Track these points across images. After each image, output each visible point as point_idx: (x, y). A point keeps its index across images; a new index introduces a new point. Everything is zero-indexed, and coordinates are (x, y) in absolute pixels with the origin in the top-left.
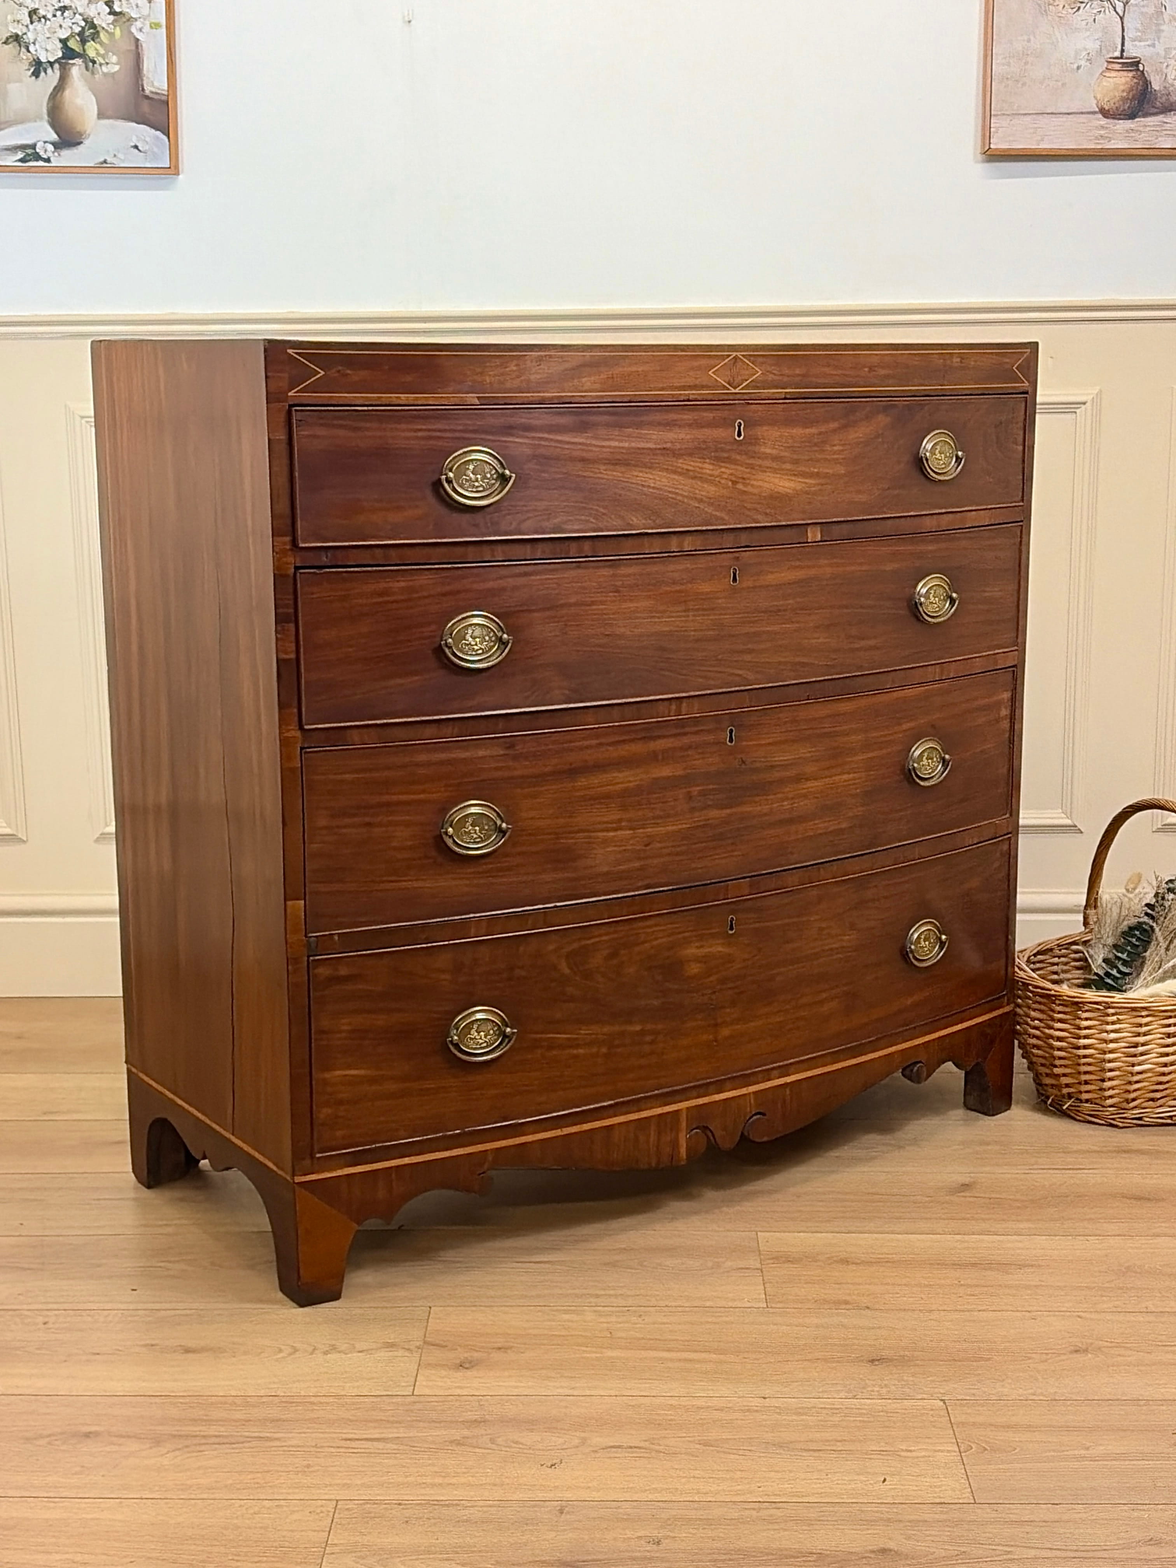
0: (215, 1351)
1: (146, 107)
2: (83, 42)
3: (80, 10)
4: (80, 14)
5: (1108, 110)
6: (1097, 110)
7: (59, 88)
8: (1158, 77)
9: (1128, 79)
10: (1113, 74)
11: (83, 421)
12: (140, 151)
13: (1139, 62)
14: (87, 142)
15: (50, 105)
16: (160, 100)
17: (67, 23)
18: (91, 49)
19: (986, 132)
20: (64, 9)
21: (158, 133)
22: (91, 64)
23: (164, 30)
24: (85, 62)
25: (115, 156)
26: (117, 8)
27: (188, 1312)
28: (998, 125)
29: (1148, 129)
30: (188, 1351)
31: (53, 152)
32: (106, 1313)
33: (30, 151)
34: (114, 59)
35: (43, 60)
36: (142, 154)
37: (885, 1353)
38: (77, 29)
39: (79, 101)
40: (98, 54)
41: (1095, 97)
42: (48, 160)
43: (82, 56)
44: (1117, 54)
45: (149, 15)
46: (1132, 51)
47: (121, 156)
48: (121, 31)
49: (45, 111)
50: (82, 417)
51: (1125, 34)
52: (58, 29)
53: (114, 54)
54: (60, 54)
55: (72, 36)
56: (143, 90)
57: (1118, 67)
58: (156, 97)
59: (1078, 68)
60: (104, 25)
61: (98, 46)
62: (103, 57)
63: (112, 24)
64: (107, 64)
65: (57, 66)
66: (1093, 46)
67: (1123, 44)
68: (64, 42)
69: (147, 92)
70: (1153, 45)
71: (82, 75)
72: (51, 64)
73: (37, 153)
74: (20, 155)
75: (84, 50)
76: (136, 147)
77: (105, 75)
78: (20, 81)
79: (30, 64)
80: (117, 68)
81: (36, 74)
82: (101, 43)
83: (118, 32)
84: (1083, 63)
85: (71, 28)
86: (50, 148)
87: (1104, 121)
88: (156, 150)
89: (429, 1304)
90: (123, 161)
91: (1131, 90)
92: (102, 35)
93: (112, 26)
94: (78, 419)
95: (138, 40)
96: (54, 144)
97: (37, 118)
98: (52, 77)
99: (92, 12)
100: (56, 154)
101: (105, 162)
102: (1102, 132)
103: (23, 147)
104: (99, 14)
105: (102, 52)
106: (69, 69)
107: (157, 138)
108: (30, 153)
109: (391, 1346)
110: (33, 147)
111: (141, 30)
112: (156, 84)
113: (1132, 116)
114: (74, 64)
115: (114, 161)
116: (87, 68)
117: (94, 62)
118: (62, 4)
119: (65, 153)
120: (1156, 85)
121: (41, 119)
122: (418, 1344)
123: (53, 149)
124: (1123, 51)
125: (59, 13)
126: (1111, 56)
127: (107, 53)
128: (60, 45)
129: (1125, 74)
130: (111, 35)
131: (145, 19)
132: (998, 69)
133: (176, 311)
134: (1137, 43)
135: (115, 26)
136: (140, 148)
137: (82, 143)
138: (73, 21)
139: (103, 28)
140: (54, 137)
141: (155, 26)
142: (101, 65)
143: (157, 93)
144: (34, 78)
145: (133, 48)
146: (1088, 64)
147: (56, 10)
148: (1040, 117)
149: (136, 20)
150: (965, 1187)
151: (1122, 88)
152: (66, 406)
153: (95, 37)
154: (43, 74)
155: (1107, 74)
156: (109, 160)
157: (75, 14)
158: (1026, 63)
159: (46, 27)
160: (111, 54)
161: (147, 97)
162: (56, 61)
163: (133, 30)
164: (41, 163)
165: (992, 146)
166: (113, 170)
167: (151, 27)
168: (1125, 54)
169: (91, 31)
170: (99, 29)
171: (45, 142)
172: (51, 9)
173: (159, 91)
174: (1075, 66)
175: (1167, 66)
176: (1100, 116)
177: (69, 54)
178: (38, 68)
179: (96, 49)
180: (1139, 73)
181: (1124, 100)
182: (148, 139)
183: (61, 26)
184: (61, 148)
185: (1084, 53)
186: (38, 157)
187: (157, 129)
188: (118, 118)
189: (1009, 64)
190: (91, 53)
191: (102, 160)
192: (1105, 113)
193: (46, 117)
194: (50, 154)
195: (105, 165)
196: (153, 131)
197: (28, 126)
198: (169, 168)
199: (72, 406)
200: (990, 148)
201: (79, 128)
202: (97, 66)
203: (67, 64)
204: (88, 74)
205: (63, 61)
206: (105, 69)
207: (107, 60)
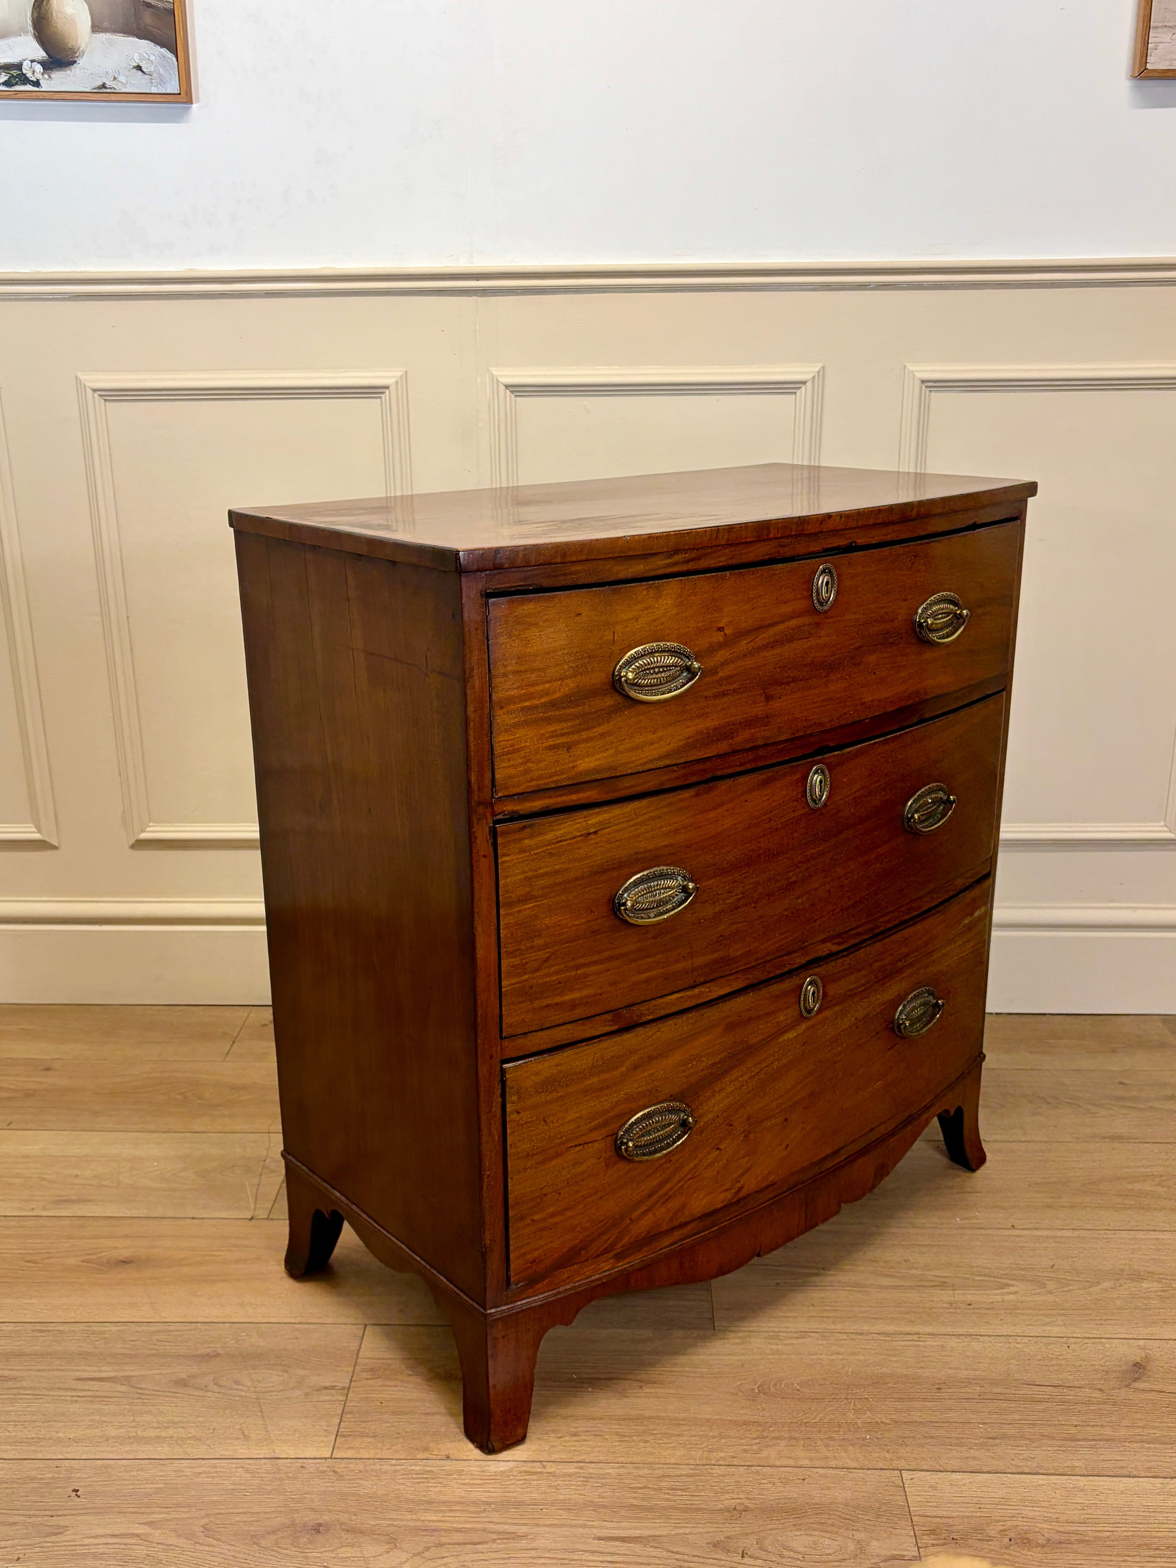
1: (148, 18)
11: (96, 395)
12: (143, 72)
14: (82, 62)
15: (36, 15)
16: (165, 9)
19: (1141, 48)
21: (164, 51)
25: (115, 78)
28: (1157, 40)
31: (43, 74)
33: (15, 72)
36: (146, 77)
39: (68, 9)
42: (37, 84)
47: (122, 79)
49: (30, 22)
50: (95, 390)
58: (159, 5)
73: (25, 75)
74: (4, 78)
76: (139, 68)
86: (38, 68)
88: (162, 71)
90: (125, 85)
94: (90, 392)
96: (42, 63)
97: (21, 31)
100: (46, 76)
101: (104, 86)
103: (6, 67)
107: (164, 56)
108: (15, 74)
110: (19, 66)
115: (113, 84)
119: (57, 75)
121: (26, 32)
123: (42, 71)
133: (195, 268)
136: (144, 70)
137: (75, 62)
140: (41, 54)
152: (76, 377)
156: (108, 84)
161: (149, 5)
164: (29, 88)
165: (1149, 66)
166: (113, 97)
171: (32, 61)
182: (152, 58)
184: (51, 69)
186: (25, 80)
187: (162, 46)
188: (115, 31)
191: (100, 83)
193: (31, 29)
194: (39, 76)
195: (104, 90)
196: (158, 47)
197: (11, 40)
198: (180, 94)
199: (83, 377)
200: (1146, 69)
201: (71, 44)
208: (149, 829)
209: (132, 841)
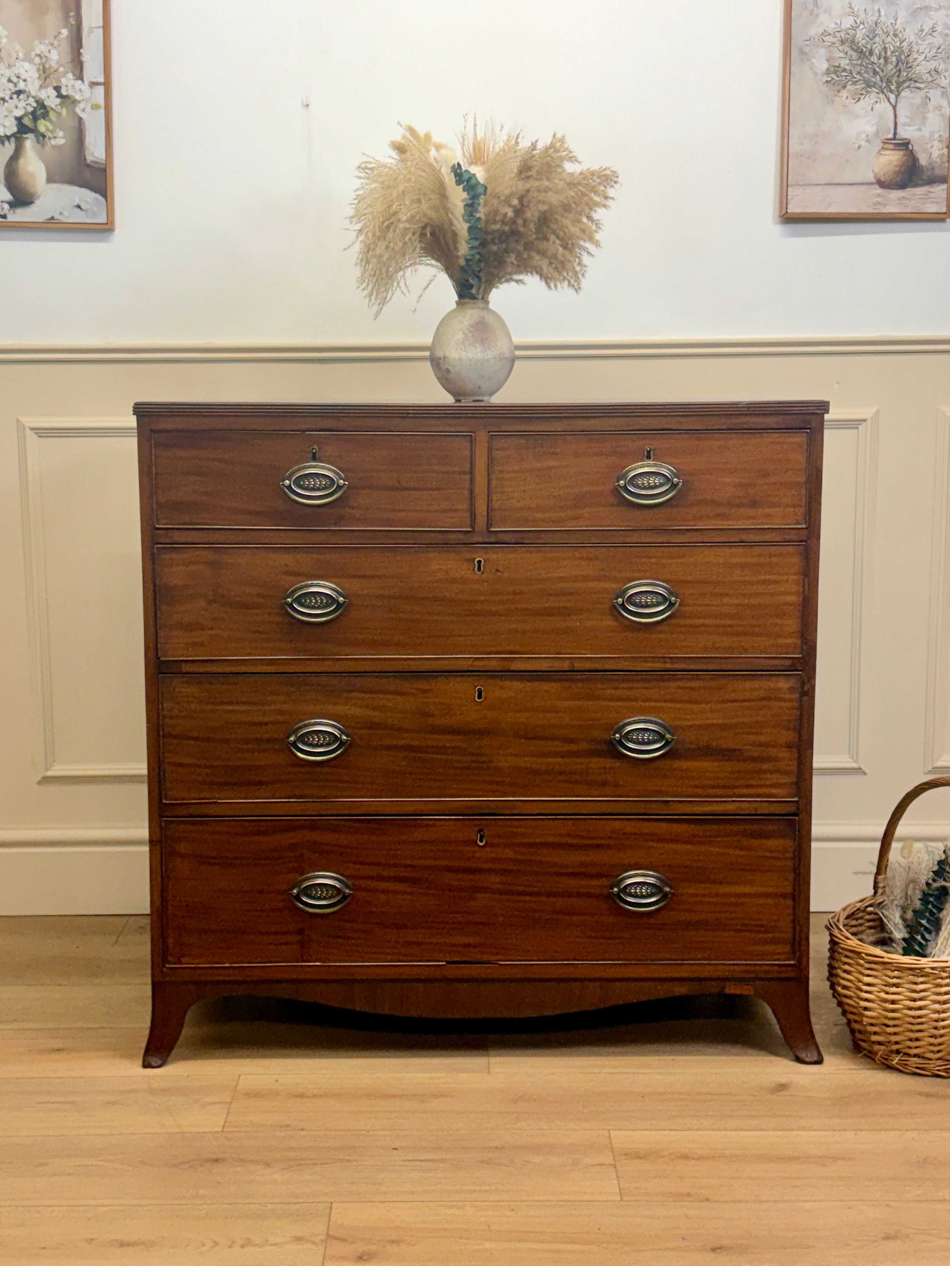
0: (147, 1245)
1: (87, 174)
2: (35, 119)
3: (33, 93)
4: (33, 97)
5: (884, 182)
6: (874, 181)
7: (15, 157)
8: (924, 155)
9: (900, 157)
10: (888, 152)
11: (32, 433)
12: (81, 209)
13: (908, 143)
14: (38, 203)
15: (7, 171)
16: (99, 168)
17: (22, 104)
18: (43, 126)
19: (783, 199)
20: (19, 93)
21: (97, 196)
22: (41, 138)
23: (102, 111)
24: (37, 136)
25: (61, 213)
26: (64, 92)
27: (122, 1208)
28: (793, 194)
29: (916, 197)
30: (122, 1244)
31: (9, 210)
32: (50, 1209)
34: (61, 134)
36: (83, 213)
37: (725, 1242)
38: (30, 109)
39: (31, 168)
40: (48, 130)
41: (873, 171)
42: (4, 217)
43: (34, 131)
44: (891, 136)
45: (90, 98)
46: (904, 133)
47: (66, 214)
48: (67, 109)
49: (2, 176)
50: (32, 429)
51: (897, 120)
52: (14, 109)
53: (61, 129)
54: (15, 129)
55: (26, 115)
56: (85, 159)
57: (891, 146)
58: (96, 165)
59: (859, 147)
60: (53, 106)
61: (47, 123)
62: (52, 132)
63: (60, 105)
64: (55, 137)
65: (13, 139)
66: (870, 129)
67: (895, 128)
68: (19, 119)
69: (88, 161)
70: (920, 130)
71: (34, 147)
72: (8, 138)
75: (36, 126)
76: (79, 207)
77: (53, 147)
80: (62, 141)
82: (50, 121)
83: (64, 112)
84: (863, 143)
85: (25, 108)
86: (6, 206)
87: (880, 191)
88: (95, 209)
89: (330, 1201)
90: (68, 218)
91: (902, 166)
92: (52, 115)
93: (59, 107)
94: (28, 431)
95: (80, 119)
96: (10, 203)
98: (9, 148)
99: (43, 95)
100: (11, 212)
101: (52, 218)
102: (879, 199)
104: (48, 97)
105: (51, 128)
106: (23, 142)
107: (96, 199)
109: (298, 1239)
111: (83, 110)
112: (96, 154)
113: (902, 186)
114: (27, 138)
115: (60, 217)
116: (38, 142)
117: (44, 136)
118: (18, 89)
119: (20, 211)
120: (923, 161)
122: (323, 1237)
123: (9, 208)
124: (895, 134)
125: (15, 96)
126: (885, 137)
127: (55, 128)
128: (15, 122)
129: (897, 152)
130: (59, 114)
131: (87, 102)
132: (794, 147)
134: (907, 128)
135: (62, 107)
136: (82, 207)
137: (33, 202)
138: (27, 102)
139: (52, 109)
140: (8, 197)
141: (95, 107)
142: (50, 138)
143: (96, 162)
145: (76, 124)
146: (867, 144)
147: (13, 93)
148: (828, 187)
149: (79, 102)
150: (783, 1087)
151: (895, 163)
152: (18, 420)
153: (45, 116)
155: (883, 152)
156: (57, 216)
157: (28, 97)
158: (816, 143)
159: (4, 108)
160: (58, 130)
161: (88, 166)
162: (13, 135)
163: (78, 110)
165: (789, 211)
166: (58, 225)
167: (92, 108)
168: (897, 137)
169: (42, 111)
170: (48, 109)
171: (2, 202)
172: (8, 93)
173: (98, 161)
174: (856, 146)
175: (932, 147)
176: (877, 186)
177: (23, 129)
179: (46, 126)
180: (909, 152)
181: (897, 173)
182: (89, 200)
183: (16, 107)
184: (16, 207)
185: (864, 136)
187: (96, 192)
188: (63, 182)
189: (802, 144)
190: (42, 129)
191: (50, 216)
192: (881, 184)
194: (6, 211)
195: (52, 221)
196: (93, 193)
198: (107, 224)
199: (24, 419)
200: (787, 212)
201: (32, 190)
202: (46, 139)
203: (22, 138)
204: (39, 146)
205: (18, 135)
206: (53, 142)
207: (55, 135)
208: (53, 768)
209: (39, 778)
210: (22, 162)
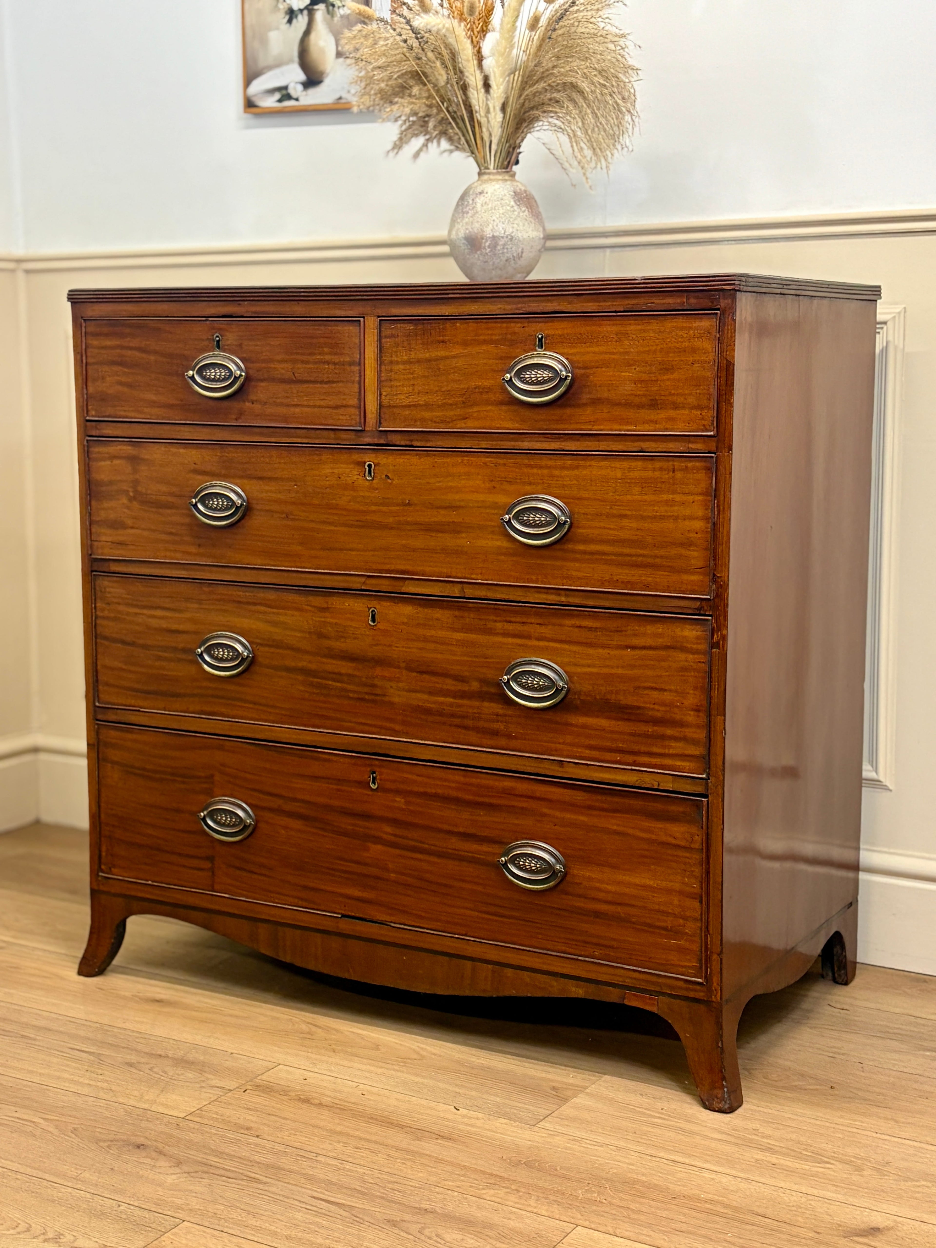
7: (307, 32)
14: (327, 82)
15: (300, 49)
22: (331, 8)
24: (327, 7)
25: (347, 92)
31: (302, 92)
33: (284, 92)
35: (295, 8)
39: (322, 43)
42: (298, 100)
47: (353, 91)
49: (297, 55)
64: (344, 6)
65: (306, 12)
71: (325, 19)
72: (301, 11)
73: (290, 94)
74: (277, 96)
77: (342, 17)
78: (277, 28)
79: (286, 13)
81: (290, 21)
86: (300, 87)
96: (302, 84)
97: (290, 61)
98: (301, 21)
100: (304, 93)
101: (339, 99)
103: (278, 90)
106: (314, 14)
108: (284, 93)
110: (287, 88)
114: (318, 10)
115: (348, 97)
116: (328, 11)
117: (333, 6)
119: (312, 91)
121: (294, 63)
123: (302, 89)
137: (322, 81)
140: (302, 77)
142: (339, 7)
144: (288, 25)
154: (294, 21)
156: (343, 96)
162: (306, 8)
164: (293, 103)
166: (346, 106)
171: (296, 83)
178: (292, 14)
184: (308, 88)
186: (290, 97)
191: (338, 96)
193: (297, 60)
194: (299, 94)
195: (340, 102)
197: (284, 69)
201: (321, 68)
202: (336, 9)
203: (313, 10)
204: (329, 17)
205: (310, 7)
206: (342, 12)
207: (343, 3)
210: (313, 36)
